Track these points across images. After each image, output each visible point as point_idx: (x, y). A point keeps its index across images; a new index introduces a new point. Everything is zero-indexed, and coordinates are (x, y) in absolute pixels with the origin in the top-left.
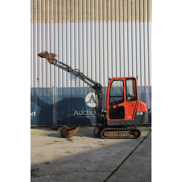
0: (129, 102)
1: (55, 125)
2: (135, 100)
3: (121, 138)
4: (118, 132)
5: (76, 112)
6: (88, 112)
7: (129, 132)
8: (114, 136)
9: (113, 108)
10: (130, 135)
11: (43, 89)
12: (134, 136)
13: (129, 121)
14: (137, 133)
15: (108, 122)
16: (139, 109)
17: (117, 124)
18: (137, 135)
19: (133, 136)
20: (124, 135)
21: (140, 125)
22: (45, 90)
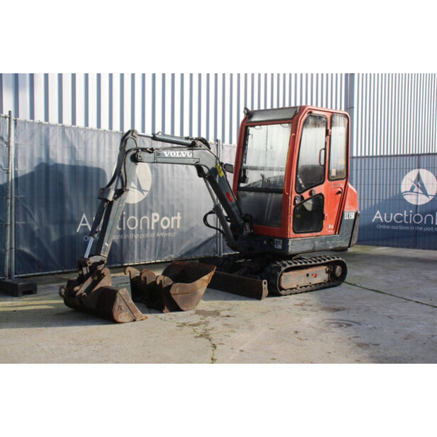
1: (10, 276)
2: (343, 179)
4: (308, 271)
5: (84, 222)
7: (326, 269)
8: (299, 284)
10: (327, 276)
13: (330, 239)
14: (340, 271)
15: (290, 243)
18: (340, 274)
20: (317, 280)
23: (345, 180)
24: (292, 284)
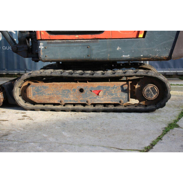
3: (92, 107)
7: (122, 87)
8: (65, 100)
10: (125, 96)
12: (143, 103)
14: (154, 91)
15: (41, 46)
18: (154, 96)
19: (137, 101)
20: (103, 99)
21: (170, 58)
24: (50, 98)
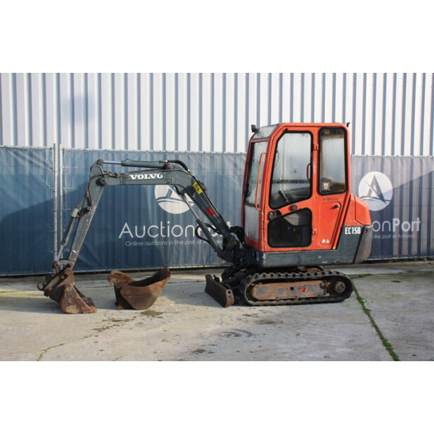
0: (325, 197)
2: (341, 193)
3: (298, 301)
4: (292, 285)
5: (126, 230)
6: (162, 227)
7: (320, 284)
8: (279, 296)
9: (279, 213)
10: (323, 291)
11: (20, 152)
12: (333, 296)
13: (323, 252)
14: (342, 287)
15: (264, 257)
16: (350, 218)
17: (288, 261)
18: (343, 290)
20: (307, 294)
21: (354, 263)
22: (27, 157)
23: (345, 194)
24: (269, 296)
